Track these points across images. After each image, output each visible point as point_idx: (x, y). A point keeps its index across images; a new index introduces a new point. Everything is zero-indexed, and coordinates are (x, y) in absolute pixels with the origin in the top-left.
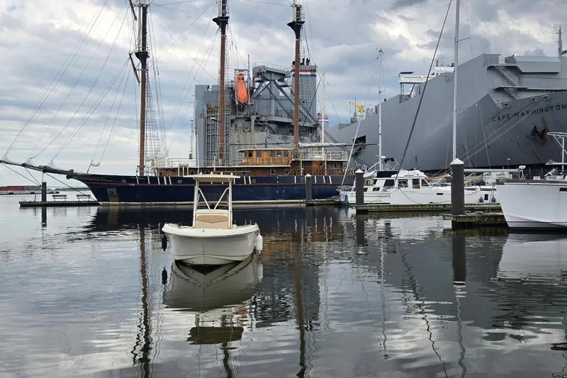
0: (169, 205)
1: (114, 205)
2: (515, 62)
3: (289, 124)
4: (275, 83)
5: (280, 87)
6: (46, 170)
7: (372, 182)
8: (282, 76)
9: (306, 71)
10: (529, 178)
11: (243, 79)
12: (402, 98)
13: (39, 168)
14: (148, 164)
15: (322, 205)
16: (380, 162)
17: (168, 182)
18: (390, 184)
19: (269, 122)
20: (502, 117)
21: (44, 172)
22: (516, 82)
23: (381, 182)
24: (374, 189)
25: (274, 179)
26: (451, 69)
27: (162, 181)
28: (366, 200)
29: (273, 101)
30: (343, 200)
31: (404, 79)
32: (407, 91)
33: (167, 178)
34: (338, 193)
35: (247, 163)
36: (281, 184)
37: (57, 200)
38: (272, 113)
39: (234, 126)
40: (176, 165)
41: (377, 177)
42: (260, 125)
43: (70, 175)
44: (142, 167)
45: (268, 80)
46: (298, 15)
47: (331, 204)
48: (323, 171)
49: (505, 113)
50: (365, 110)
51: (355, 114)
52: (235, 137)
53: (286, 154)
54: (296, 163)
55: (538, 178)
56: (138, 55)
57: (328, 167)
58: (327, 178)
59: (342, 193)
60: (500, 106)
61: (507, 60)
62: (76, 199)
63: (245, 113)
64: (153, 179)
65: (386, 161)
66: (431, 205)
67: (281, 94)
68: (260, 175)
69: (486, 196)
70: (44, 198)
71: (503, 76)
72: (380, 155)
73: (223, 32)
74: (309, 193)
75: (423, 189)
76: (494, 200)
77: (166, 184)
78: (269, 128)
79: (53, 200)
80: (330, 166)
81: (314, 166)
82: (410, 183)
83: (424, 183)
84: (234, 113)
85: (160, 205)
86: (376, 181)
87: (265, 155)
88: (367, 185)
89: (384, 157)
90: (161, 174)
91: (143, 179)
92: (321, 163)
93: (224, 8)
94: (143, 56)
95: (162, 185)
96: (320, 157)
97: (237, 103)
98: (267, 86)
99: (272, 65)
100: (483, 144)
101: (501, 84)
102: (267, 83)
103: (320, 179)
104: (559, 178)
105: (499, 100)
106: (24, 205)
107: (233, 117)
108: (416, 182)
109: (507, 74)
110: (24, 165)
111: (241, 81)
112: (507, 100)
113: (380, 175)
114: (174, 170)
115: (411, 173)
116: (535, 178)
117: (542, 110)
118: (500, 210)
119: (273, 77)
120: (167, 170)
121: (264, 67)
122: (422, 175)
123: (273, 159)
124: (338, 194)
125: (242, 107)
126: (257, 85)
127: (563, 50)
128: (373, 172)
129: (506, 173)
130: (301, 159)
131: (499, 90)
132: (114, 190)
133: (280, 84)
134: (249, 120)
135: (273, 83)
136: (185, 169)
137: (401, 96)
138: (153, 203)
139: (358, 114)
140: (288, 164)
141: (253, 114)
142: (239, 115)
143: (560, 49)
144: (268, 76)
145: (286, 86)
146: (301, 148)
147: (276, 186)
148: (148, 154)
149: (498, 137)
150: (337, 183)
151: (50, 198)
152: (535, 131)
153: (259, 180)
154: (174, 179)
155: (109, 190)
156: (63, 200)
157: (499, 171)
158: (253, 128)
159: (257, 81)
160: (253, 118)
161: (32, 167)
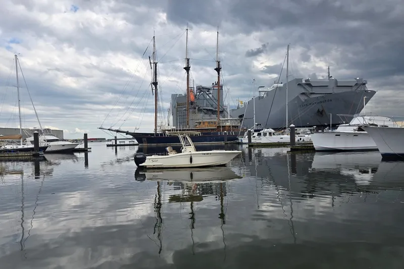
1: (145, 145)
2: (309, 82)
3: (212, 110)
5: (208, 94)
6: (118, 131)
7: (252, 134)
8: (209, 89)
10: (317, 132)
11: (192, 91)
12: (260, 98)
13: (115, 131)
14: (158, 128)
16: (255, 126)
18: (259, 135)
19: (204, 109)
20: (304, 105)
22: (310, 90)
23: (256, 134)
24: (254, 137)
25: (210, 133)
26: (282, 85)
28: (252, 141)
29: (205, 100)
30: (240, 141)
31: (260, 89)
32: (262, 94)
34: (238, 139)
35: (199, 127)
36: (213, 135)
37: (121, 143)
38: (204, 105)
42: (200, 110)
43: (127, 133)
44: (156, 129)
46: (219, 65)
47: (235, 143)
48: (231, 130)
49: (305, 104)
50: (243, 103)
51: (239, 105)
52: (191, 116)
53: (215, 123)
54: (219, 127)
55: (321, 131)
56: (153, 83)
57: (232, 128)
58: (232, 133)
59: (240, 139)
60: (304, 101)
61: (306, 81)
62: (129, 143)
63: (193, 106)
64: (161, 134)
65: (257, 125)
66: (278, 142)
67: (208, 97)
68: (204, 132)
69: (301, 139)
70: (116, 143)
71: (304, 88)
72: (255, 123)
73: (188, 73)
74: (226, 139)
75: (273, 136)
76: (304, 140)
78: (204, 112)
81: (227, 128)
82: (268, 134)
83: (274, 134)
86: (254, 133)
87: (206, 124)
90: (164, 132)
91: (157, 135)
92: (230, 126)
93: (188, 63)
94: (155, 84)
95: (165, 136)
96: (228, 124)
97: (190, 101)
98: (202, 94)
99: (204, 85)
100: (299, 116)
101: (303, 91)
102: (202, 92)
103: (229, 133)
104: (330, 131)
105: (303, 98)
106: (108, 146)
108: (270, 134)
109: (306, 87)
110: (109, 130)
112: (306, 98)
113: (255, 131)
115: (268, 130)
116: (319, 131)
117: (321, 102)
118: (312, 144)
119: (205, 90)
120: (166, 130)
121: (201, 86)
122: (272, 131)
123: (210, 125)
125: (192, 103)
127: (330, 76)
128: (253, 129)
129: (307, 129)
130: (221, 125)
131: (303, 94)
132: (145, 139)
133: (208, 93)
134: (195, 108)
135: (205, 93)
137: (259, 97)
139: (240, 105)
140: (216, 127)
141: (197, 106)
142: (191, 106)
143: (329, 76)
144: (203, 90)
145: (210, 94)
146: (221, 120)
147: (211, 136)
149: (303, 114)
151: (118, 143)
152: (319, 111)
153: (204, 134)
155: (143, 139)
156: (124, 143)
157: (304, 129)
158: (197, 111)
159: (198, 92)
160: (197, 108)
161: (112, 130)
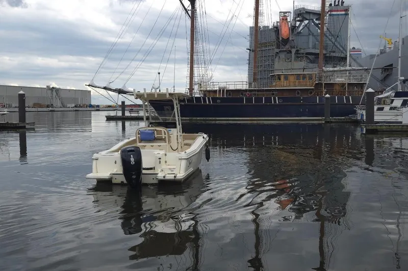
0: (211, 120)
4: (313, 22)
5: (317, 25)
7: (388, 101)
8: (320, 16)
9: (341, 11)
11: (287, 19)
14: (196, 87)
15: (339, 122)
16: (398, 83)
17: (209, 102)
21: (119, 93)
23: (398, 102)
24: (391, 109)
25: (298, 100)
27: (205, 101)
29: (311, 36)
30: (359, 118)
33: (209, 98)
35: (276, 86)
36: (304, 103)
37: (132, 115)
38: (310, 45)
39: (278, 57)
40: (217, 88)
41: (395, 97)
42: (299, 56)
44: (191, 89)
45: (307, 19)
47: (348, 122)
48: (345, 92)
50: (393, 42)
51: (385, 47)
53: (311, 77)
54: (318, 86)
57: (348, 89)
58: (348, 99)
59: (358, 111)
63: (287, 46)
64: (198, 99)
65: (404, 81)
67: (318, 31)
68: (286, 95)
70: (123, 113)
72: (399, 76)
74: (327, 111)
77: (208, 103)
78: (308, 58)
79: (130, 115)
80: (351, 88)
81: (337, 88)
84: (278, 47)
85: (203, 120)
86: (392, 101)
87: (292, 79)
88: (384, 104)
89: (403, 78)
90: (205, 95)
91: (190, 99)
92: (343, 85)
95: (205, 104)
96: (339, 80)
97: (281, 39)
98: (306, 25)
99: (310, 7)
102: (306, 22)
103: (341, 99)
106: (109, 119)
107: (278, 50)
110: (105, 88)
111: (285, 21)
113: (398, 95)
114: (215, 91)
119: (312, 16)
120: (209, 91)
121: (303, 9)
123: (299, 82)
124: (355, 112)
125: (286, 41)
126: (298, 23)
128: (390, 93)
130: (324, 83)
133: (317, 22)
134: (290, 52)
135: (311, 21)
136: (223, 91)
138: (198, 118)
139: (388, 46)
140: (312, 86)
141: (294, 48)
142: (282, 48)
144: (307, 16)
146: (325, 72)
147: (300, 105)
148: (196, 79)
150: (356, 102)
151: (127, 114)
153: (285, 99)
154: (214, 99)
156: (137, 115)
159: (298, 21)
160: (294, 51)
161: (110, 90)
